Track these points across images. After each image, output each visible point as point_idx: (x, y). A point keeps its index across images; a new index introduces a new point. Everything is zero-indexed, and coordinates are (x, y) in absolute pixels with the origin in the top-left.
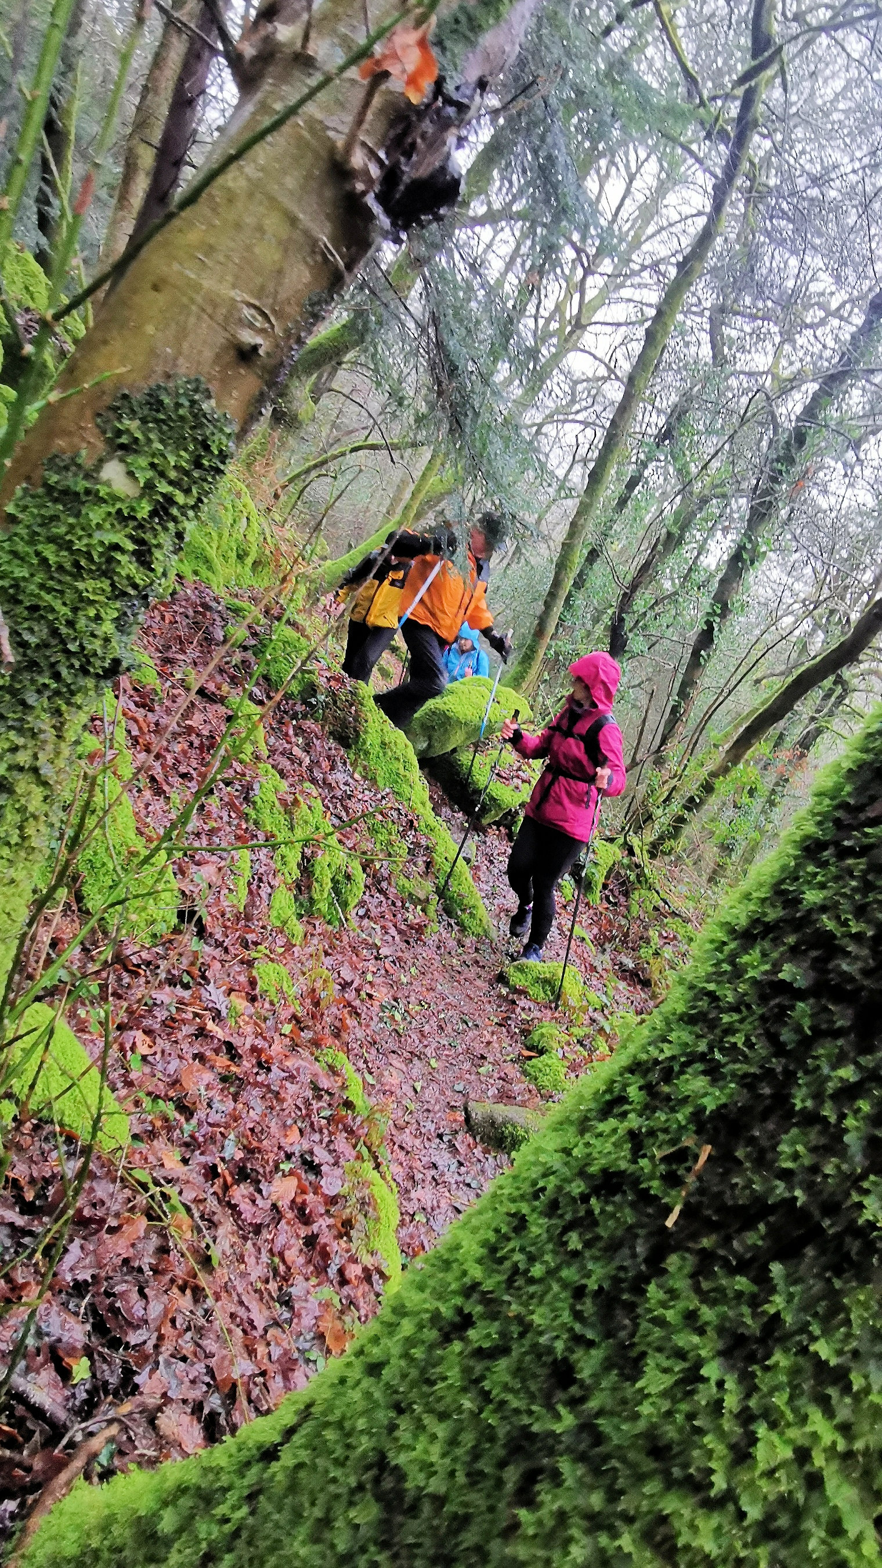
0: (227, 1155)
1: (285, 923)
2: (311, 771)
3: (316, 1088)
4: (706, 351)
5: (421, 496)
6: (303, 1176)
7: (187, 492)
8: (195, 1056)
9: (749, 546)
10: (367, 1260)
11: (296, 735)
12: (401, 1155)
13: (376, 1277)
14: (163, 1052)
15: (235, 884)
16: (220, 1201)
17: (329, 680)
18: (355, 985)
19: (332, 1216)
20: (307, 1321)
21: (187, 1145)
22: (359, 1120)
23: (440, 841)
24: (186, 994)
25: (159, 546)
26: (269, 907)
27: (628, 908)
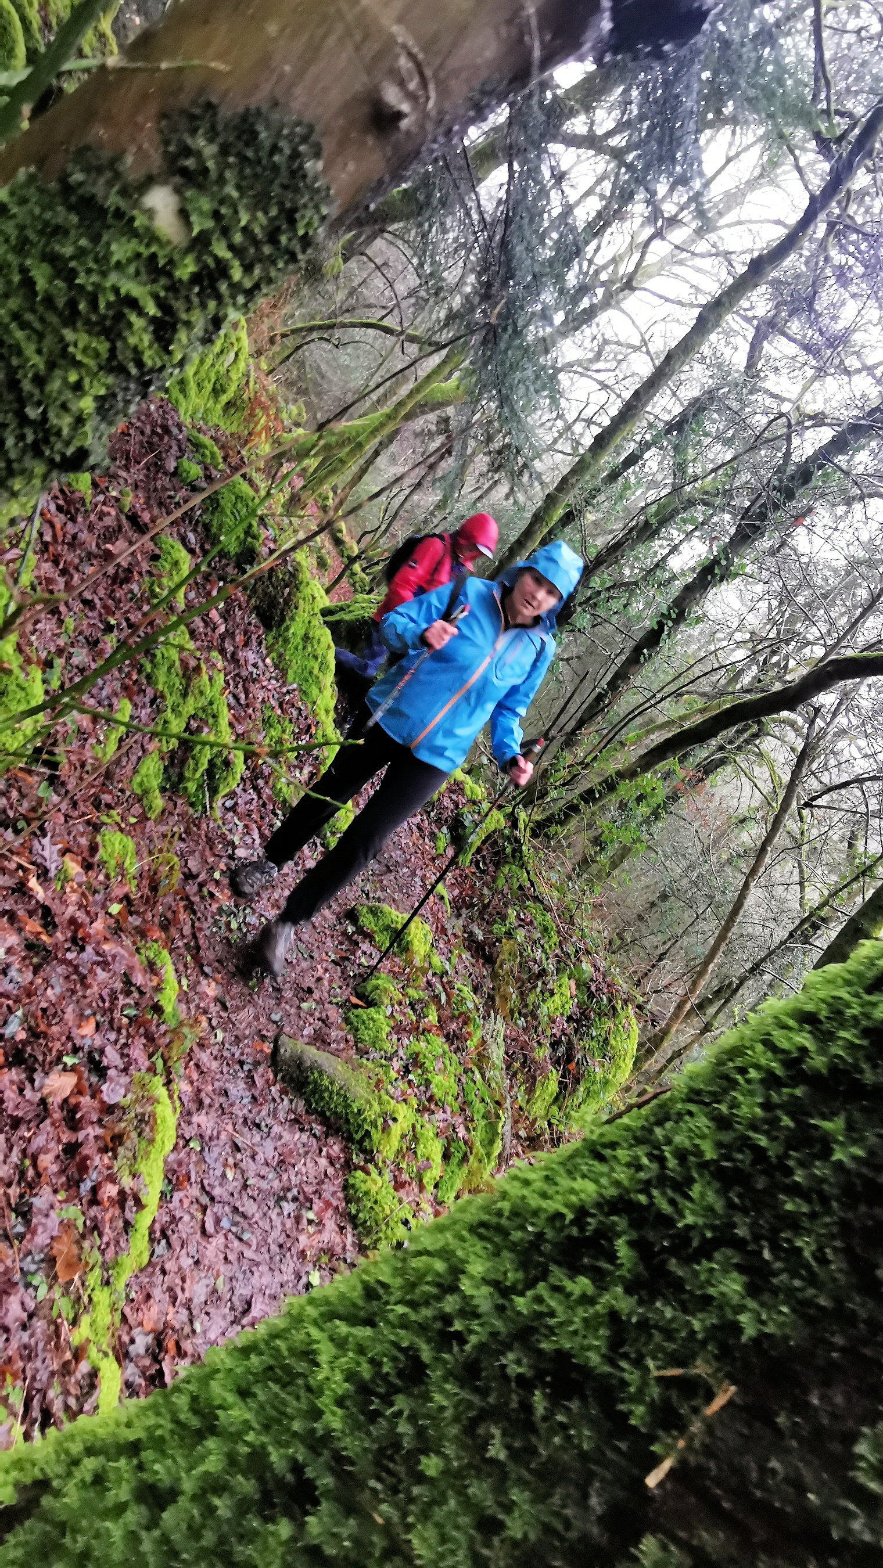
0: (8, 1032)
1: (146, 792)
2: (223, 641)
3: (128, 981)
5: (419, 397)
6: (86, 1075)
7: (248, 269)
8: (5, 913)
9: (724, 563)
10: (127, 1182)
11: (219, 598)
12: (195, 1076)
13: (130, 1203)
15: (107, 737)
17: (271, 551)
18: (200, 879)
19: (102, 1126)
20: (41, 1239)
22: (163, 1028)
24: (17, 841)
25: (188, 324)
26: (135, 771)
27: (494, 879)
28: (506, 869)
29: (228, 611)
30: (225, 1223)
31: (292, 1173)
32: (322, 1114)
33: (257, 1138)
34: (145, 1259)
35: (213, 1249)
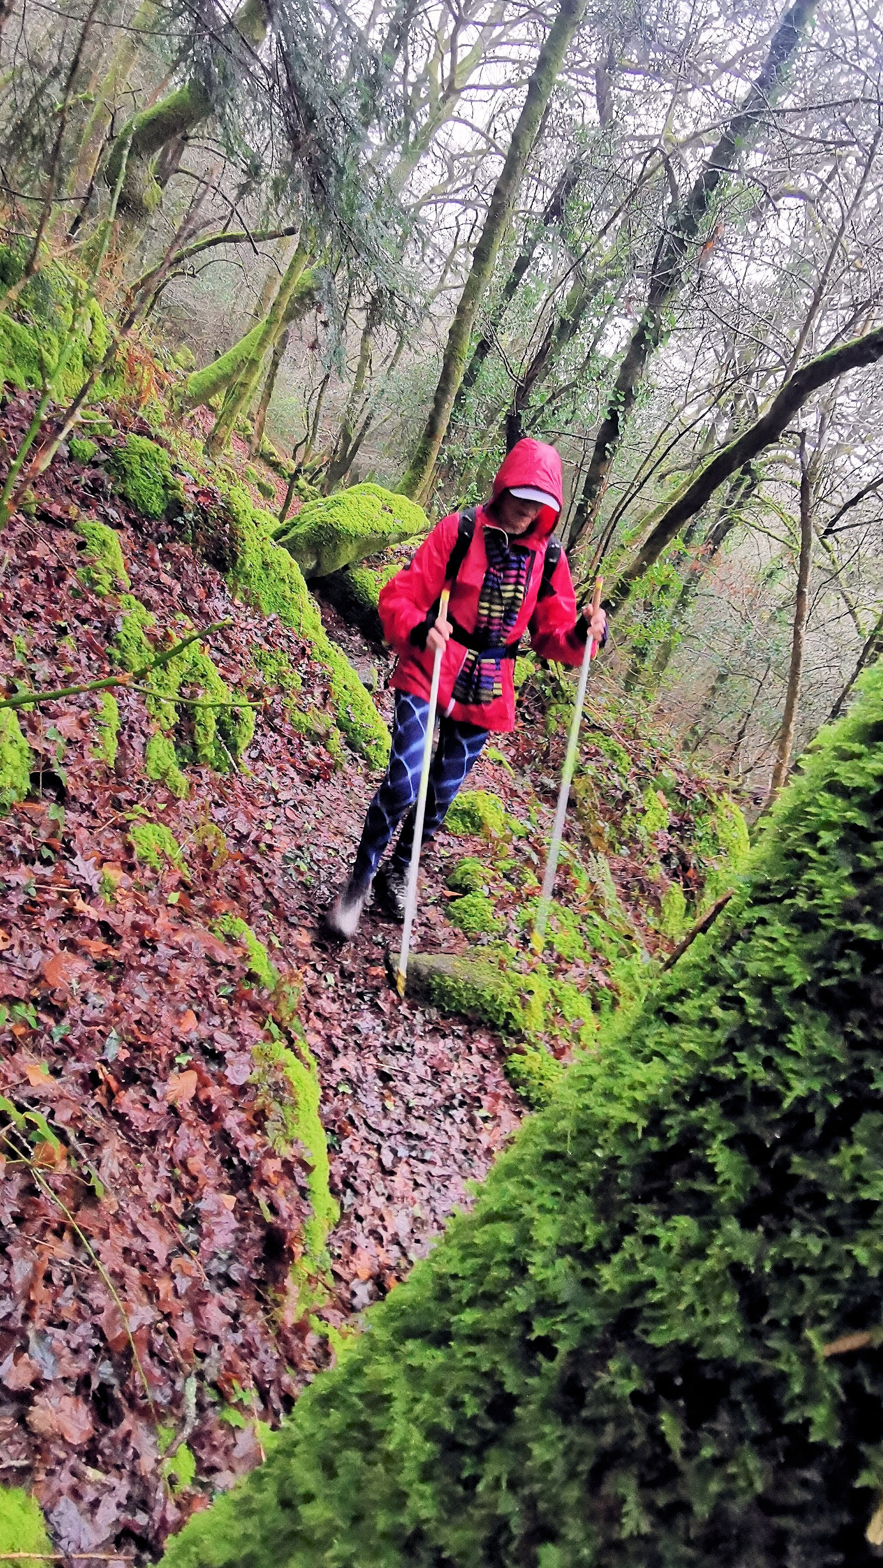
0: (110, 1057)
1: (165, 774)
2: (184, 600)
3: (212, 963)
4: (593, 115)
5: (290, 291)
6: (204, 1068)
8: (63, 944)
9: (651, 325)
10: (286, 1151)
11: (163, 560)
12: (319, 1025)
13: (298, 1169)
14: (22, 943)
15: (101, 736)
16: (104, 1112)
17: (196, 495)
18: (252, 837)
19: (241, 1110)
21: (58, 1052)
22: (265, 993)
23: (337, 668)
24: (48, 871)
26: (145, 758)
27: (545, 725)
28: (553, 711)
29: (178, 570)
30: (403, 1152)
31: (449, 1079)
32: (458, 1013)
33: (403, 1061)
34: (336, 1213)
35: (400, 1182)
